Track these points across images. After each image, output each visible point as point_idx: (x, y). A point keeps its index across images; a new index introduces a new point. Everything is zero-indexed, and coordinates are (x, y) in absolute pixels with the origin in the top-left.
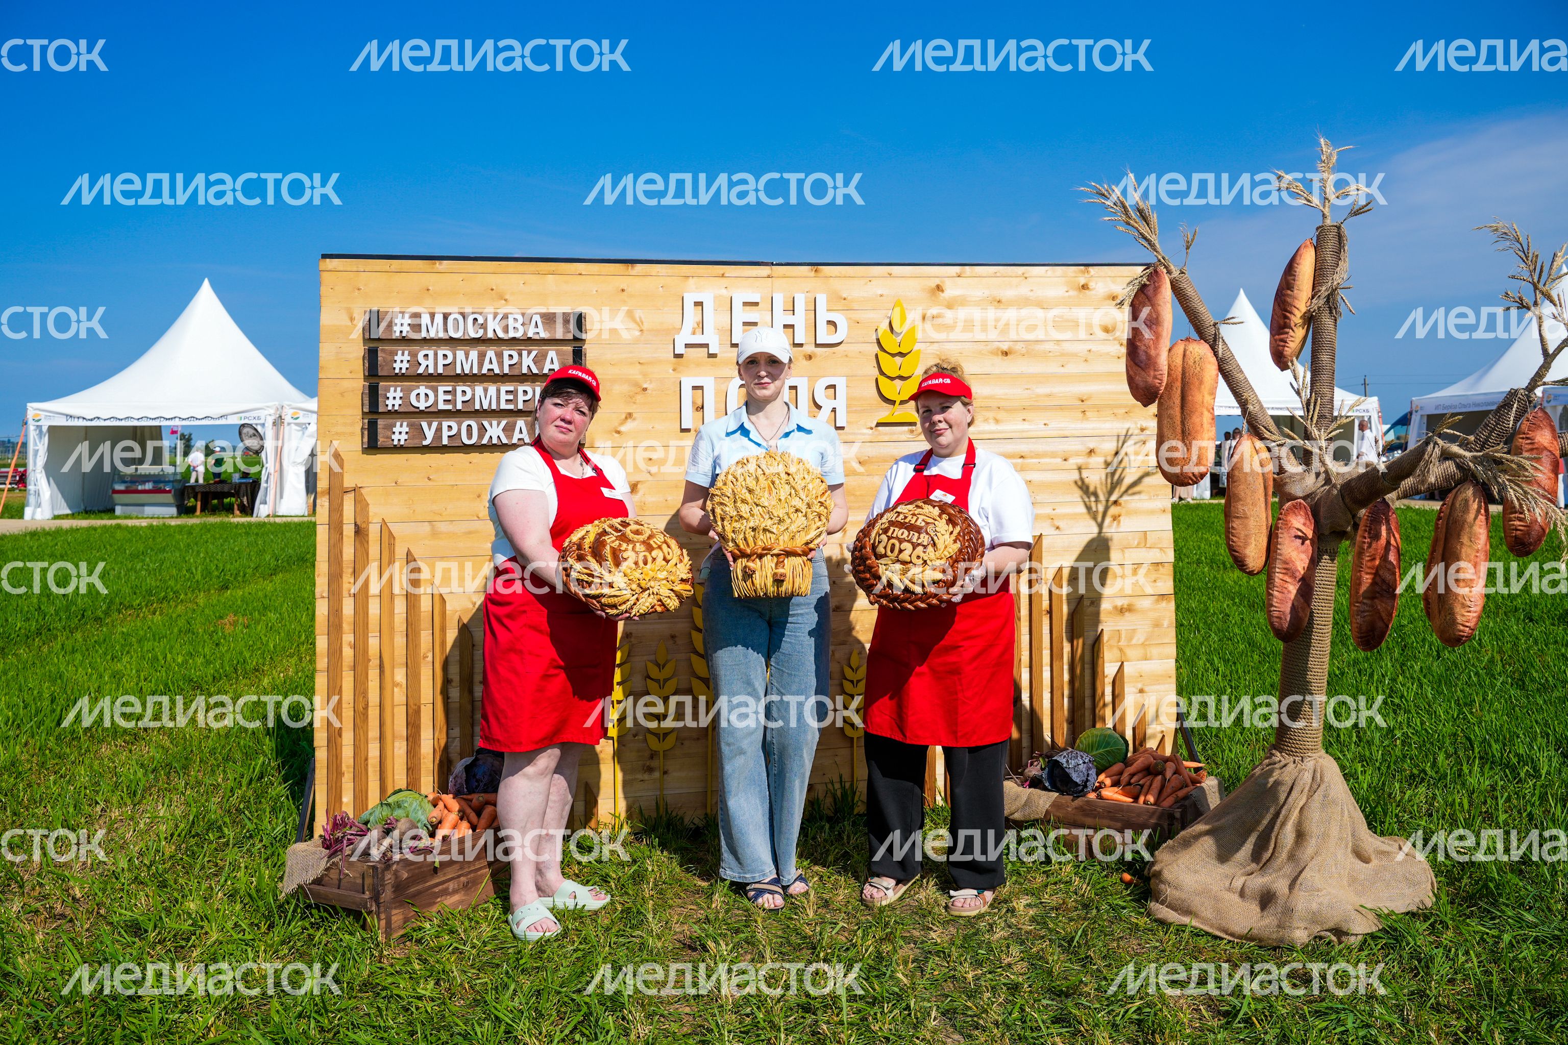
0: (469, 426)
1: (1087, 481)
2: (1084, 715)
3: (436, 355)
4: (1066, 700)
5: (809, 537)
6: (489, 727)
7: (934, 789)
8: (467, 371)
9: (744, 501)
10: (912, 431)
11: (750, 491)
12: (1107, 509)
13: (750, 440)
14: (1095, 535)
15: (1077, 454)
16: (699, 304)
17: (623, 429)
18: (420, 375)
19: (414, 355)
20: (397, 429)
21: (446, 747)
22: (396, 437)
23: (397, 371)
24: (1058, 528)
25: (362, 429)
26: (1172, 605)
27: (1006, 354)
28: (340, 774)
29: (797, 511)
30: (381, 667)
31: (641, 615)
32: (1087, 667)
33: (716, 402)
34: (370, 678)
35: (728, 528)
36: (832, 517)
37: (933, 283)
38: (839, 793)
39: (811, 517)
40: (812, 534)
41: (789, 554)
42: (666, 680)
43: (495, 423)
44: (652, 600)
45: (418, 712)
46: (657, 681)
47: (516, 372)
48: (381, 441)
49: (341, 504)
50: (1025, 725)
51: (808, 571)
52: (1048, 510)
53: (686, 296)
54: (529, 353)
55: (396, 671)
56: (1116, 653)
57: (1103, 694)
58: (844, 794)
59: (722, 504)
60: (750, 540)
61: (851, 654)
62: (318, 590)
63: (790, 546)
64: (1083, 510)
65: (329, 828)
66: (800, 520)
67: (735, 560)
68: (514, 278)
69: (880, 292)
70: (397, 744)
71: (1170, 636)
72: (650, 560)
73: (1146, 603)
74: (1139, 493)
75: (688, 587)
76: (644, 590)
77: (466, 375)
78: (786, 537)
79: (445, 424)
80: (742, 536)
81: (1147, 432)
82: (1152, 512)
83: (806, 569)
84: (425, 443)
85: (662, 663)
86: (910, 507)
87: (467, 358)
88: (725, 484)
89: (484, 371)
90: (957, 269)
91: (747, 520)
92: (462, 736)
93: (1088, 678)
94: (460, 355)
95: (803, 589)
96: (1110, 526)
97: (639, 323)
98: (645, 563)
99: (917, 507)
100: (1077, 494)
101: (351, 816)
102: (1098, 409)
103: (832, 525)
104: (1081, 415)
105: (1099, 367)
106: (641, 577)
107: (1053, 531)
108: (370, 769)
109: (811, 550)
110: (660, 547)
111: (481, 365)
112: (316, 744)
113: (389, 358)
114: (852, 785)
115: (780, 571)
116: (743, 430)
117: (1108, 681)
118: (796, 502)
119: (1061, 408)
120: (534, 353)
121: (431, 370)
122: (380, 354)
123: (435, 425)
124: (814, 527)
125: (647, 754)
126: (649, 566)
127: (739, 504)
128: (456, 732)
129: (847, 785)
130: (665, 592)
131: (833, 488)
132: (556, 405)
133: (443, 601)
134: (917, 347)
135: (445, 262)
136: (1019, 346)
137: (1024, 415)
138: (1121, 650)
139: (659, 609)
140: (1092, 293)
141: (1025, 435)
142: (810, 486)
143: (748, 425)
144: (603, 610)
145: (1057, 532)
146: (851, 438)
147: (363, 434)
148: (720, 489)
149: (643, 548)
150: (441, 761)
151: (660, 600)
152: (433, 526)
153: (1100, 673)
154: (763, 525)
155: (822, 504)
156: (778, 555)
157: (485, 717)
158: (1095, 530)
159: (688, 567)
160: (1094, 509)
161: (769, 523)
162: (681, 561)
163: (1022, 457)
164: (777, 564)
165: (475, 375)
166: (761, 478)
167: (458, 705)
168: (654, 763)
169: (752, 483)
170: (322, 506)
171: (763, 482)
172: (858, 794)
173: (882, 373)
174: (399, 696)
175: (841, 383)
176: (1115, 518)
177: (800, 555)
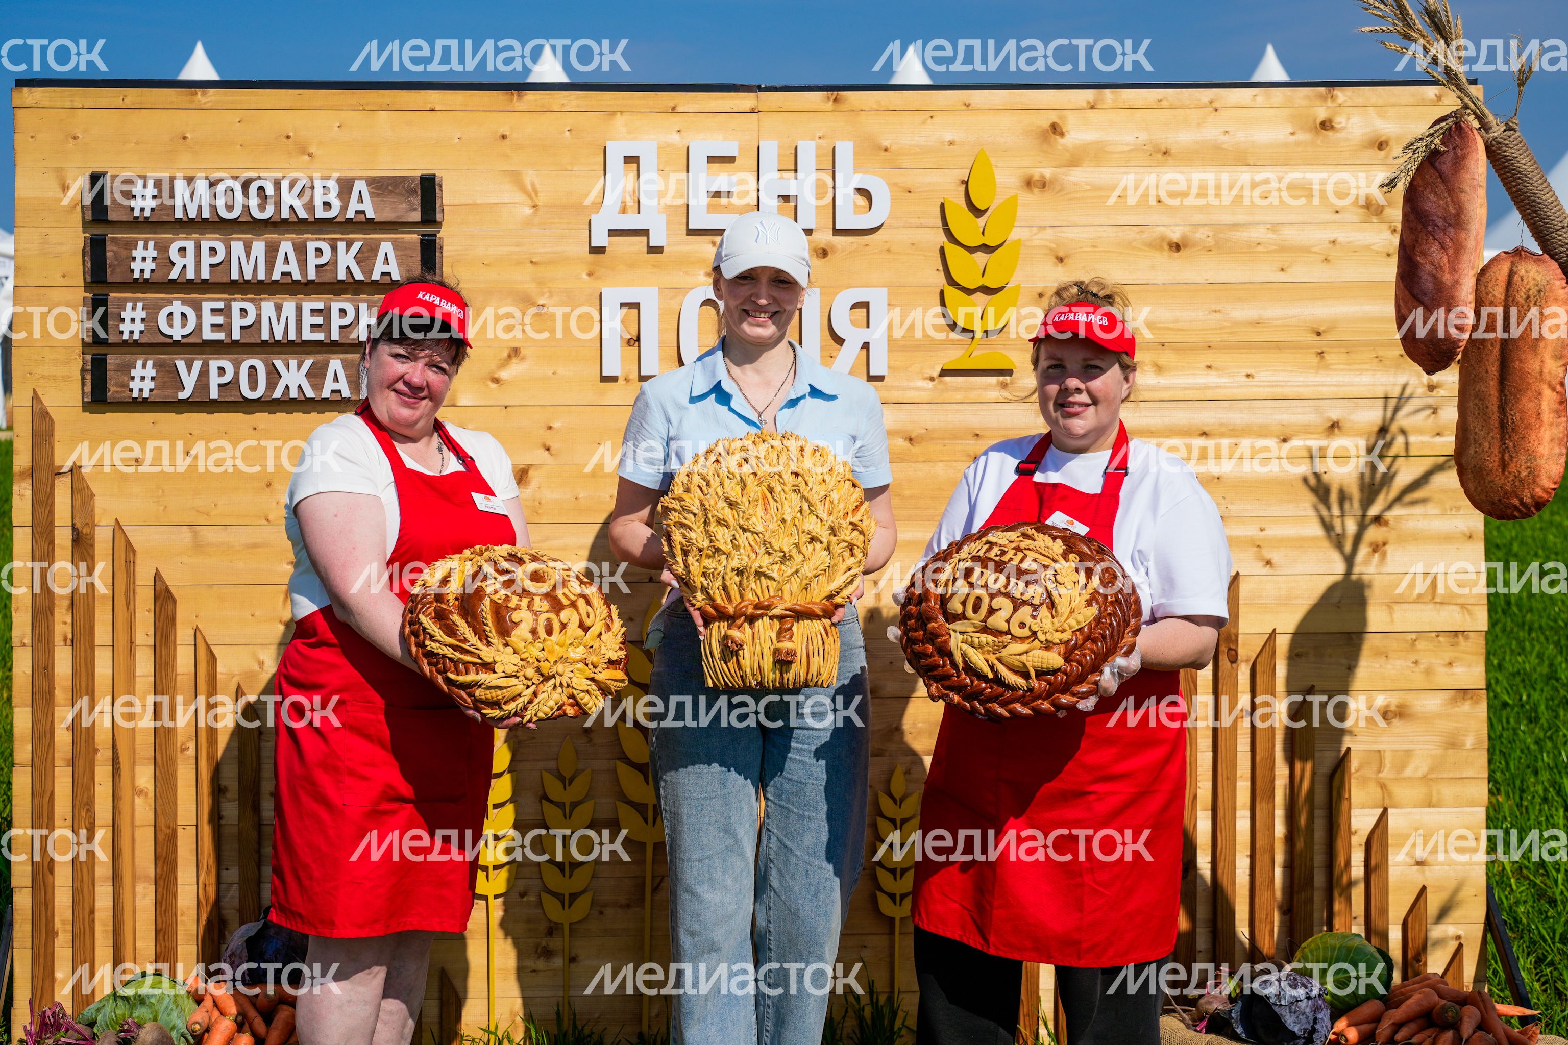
0: (252, 368)
1: (1325, 478)
2: (1311, 900)
3: (198, 248)
4: (1278, 872)
5: (834, 586)
6: (285, 891)
7: (1035, 1018)
8: (248, 276)
9: (721, 522)
10: (1004, 386)
11: (732, 505)
12: (1362, 527)
13: (731, 410)
14: (1339, 578)
15: (1306, 430)
16: (632, 160)
17: (504, 374)
18: (173, 281)
19: (164, 248)
20: (137, 372)
21: (217, 904)
22: (135, 385)
23: (137, 275)
24: (1268, 563)
25: (83, 370)
26: (1482, 710)
27: (1176, 247)
28: (51, 934)
29: (813, 539)
30: (115, 761)
31: (540, 720)
32: (1319, 813)
33: (661, 331)
34: (97, 779)
35: (695, 568)
36: (872, 549)
37: (1045, 120)
38: (867, 1013)
39: (837, 549)
40: (840, 580)
41: (800, 615)
42: (575, 805)
43: (293, 363)
44: (559, 696)
45: (172, 839)
46: (560, 805)
47: (328, 278)
48: (113, 391)
49: (51, 494)
50: (1202, 912)
51: (833, 645)
52: (1250, 531)
53: (610, 146)
54: (349, 246)
55: (138, 769)
56: (1374, 791)
57: (1348, 864)
58: (877, 1012)
59: (683, 525)
60: (734, 591)
61: (891, 773)
62: (16, 634)
63: (801, 601)
64: (1317, 530)
65: (34, 1029)
66: (820, 557)
67: (707, 624)
68: (323, 117)
69: (948, 137)
70: (139, 889)
71: (1479, 765)
72: (556, 626)
73: (1432, 703)
74: (1424, 501)
75: (620, 675)
76: (546, 678)
77: (247, 282)
78: (795, 584)
79: (214, 365)
80: (718, 583)
81: (1442, 392)
82: (1447, 538)
83: (829, 641)
84: (183, 395)
85: (568, 776)
86: (1012, 535)
87: (248, 254)
88: (687, 490)
89: (276, 276)
90: (1089, 94)
91: (728, 555)
92: (243, 883)
93: (1319, 834)
94: (238, 248)
95: (824, 676)
96: (1367, 562)
97: (531, 194)
98: (549, 632)
99: (1025, 536)
100: (1307, 502)
101: (69, 1011)
102: (1349, 348)
103: (870, 561)
104: (1315, 360)
105: (1350, 271)
106: (541, 655)
107: (1259, 568)
108: (98, 928)
109: (838, 606)
110: (573, 605)
111: (270, 265)
112: (14, 882)
113: (124, 253)
114: (890, 999)
115: (786, 645)
116: (720, 394)
117: (1358, 841)
118: (811, 525)
119: (1278, 346)
120: (357, 246)
121: (191, 275)
122: (109, 247)
123: (197, 365)
124: (843, 567)
125: (543, 927)
126: (555, 637)
127: (713, 527)
128: (232, 875)
129: (882, 999)
130: (580, 683)
131: (872, 494)
132: (397, 356)
133: (212, 658)
134: (1015, 234)
135: (211, 91)
136: (1201, 234)
137: (1209, 358)
138: (1383, 786)
139: (570, 711)
140: (1339, 135)
141: (1210, 394)
142: (835, 496)
143: (728, 386)
144: (478, 710)
145: (1267, 570)
146: (895, 395)
147: (83, 379)
148: (681, 500)
149: (546, 605)
150: (209, 922)
151: (572, 696)
152: (195, 533)
153: (1343, 827)
154: (755, 566)
155: (854, 526)
156: (781, 618)
157: (278, 871)
158: (1339, 568)
159: (620, 639)
160: (1338, 529)
161: (765, 561)
162: (608, 628)
163: (1204, 434)
164: (779, 633)
165: (261, 282)
166: (750, 481)
167: (235, 830)
168: (555, 943)
169: (734, 492)
170: (21, 496)
171: (754, 490)
172: (901, 1015)
173: (951, 281)
174: (143, 810)
175: (877, 298)
176: (1376, 548)
177: (818, 617)
